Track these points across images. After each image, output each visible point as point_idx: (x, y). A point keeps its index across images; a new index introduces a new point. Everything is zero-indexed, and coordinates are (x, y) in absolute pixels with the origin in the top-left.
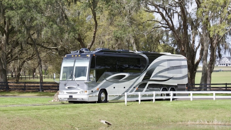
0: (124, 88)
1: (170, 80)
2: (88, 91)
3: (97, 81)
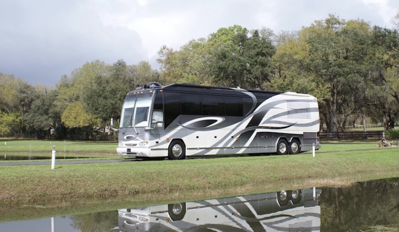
0: (215, 137)
1: (292, 127)
2: (149, 141)
3: (165, 127)
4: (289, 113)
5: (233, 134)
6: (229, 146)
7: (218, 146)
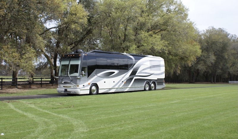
0: (114, 82)
1: (152, 75)
2: (79, 85)
3: (88, 76)
4: (150, 67)
5: (122, 80)
6: (120, 87)
7: (115, 87)
